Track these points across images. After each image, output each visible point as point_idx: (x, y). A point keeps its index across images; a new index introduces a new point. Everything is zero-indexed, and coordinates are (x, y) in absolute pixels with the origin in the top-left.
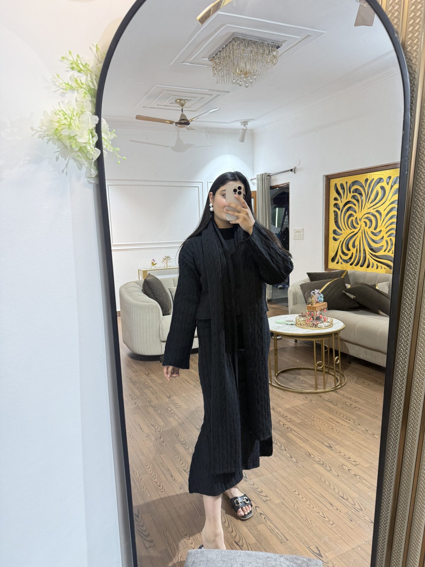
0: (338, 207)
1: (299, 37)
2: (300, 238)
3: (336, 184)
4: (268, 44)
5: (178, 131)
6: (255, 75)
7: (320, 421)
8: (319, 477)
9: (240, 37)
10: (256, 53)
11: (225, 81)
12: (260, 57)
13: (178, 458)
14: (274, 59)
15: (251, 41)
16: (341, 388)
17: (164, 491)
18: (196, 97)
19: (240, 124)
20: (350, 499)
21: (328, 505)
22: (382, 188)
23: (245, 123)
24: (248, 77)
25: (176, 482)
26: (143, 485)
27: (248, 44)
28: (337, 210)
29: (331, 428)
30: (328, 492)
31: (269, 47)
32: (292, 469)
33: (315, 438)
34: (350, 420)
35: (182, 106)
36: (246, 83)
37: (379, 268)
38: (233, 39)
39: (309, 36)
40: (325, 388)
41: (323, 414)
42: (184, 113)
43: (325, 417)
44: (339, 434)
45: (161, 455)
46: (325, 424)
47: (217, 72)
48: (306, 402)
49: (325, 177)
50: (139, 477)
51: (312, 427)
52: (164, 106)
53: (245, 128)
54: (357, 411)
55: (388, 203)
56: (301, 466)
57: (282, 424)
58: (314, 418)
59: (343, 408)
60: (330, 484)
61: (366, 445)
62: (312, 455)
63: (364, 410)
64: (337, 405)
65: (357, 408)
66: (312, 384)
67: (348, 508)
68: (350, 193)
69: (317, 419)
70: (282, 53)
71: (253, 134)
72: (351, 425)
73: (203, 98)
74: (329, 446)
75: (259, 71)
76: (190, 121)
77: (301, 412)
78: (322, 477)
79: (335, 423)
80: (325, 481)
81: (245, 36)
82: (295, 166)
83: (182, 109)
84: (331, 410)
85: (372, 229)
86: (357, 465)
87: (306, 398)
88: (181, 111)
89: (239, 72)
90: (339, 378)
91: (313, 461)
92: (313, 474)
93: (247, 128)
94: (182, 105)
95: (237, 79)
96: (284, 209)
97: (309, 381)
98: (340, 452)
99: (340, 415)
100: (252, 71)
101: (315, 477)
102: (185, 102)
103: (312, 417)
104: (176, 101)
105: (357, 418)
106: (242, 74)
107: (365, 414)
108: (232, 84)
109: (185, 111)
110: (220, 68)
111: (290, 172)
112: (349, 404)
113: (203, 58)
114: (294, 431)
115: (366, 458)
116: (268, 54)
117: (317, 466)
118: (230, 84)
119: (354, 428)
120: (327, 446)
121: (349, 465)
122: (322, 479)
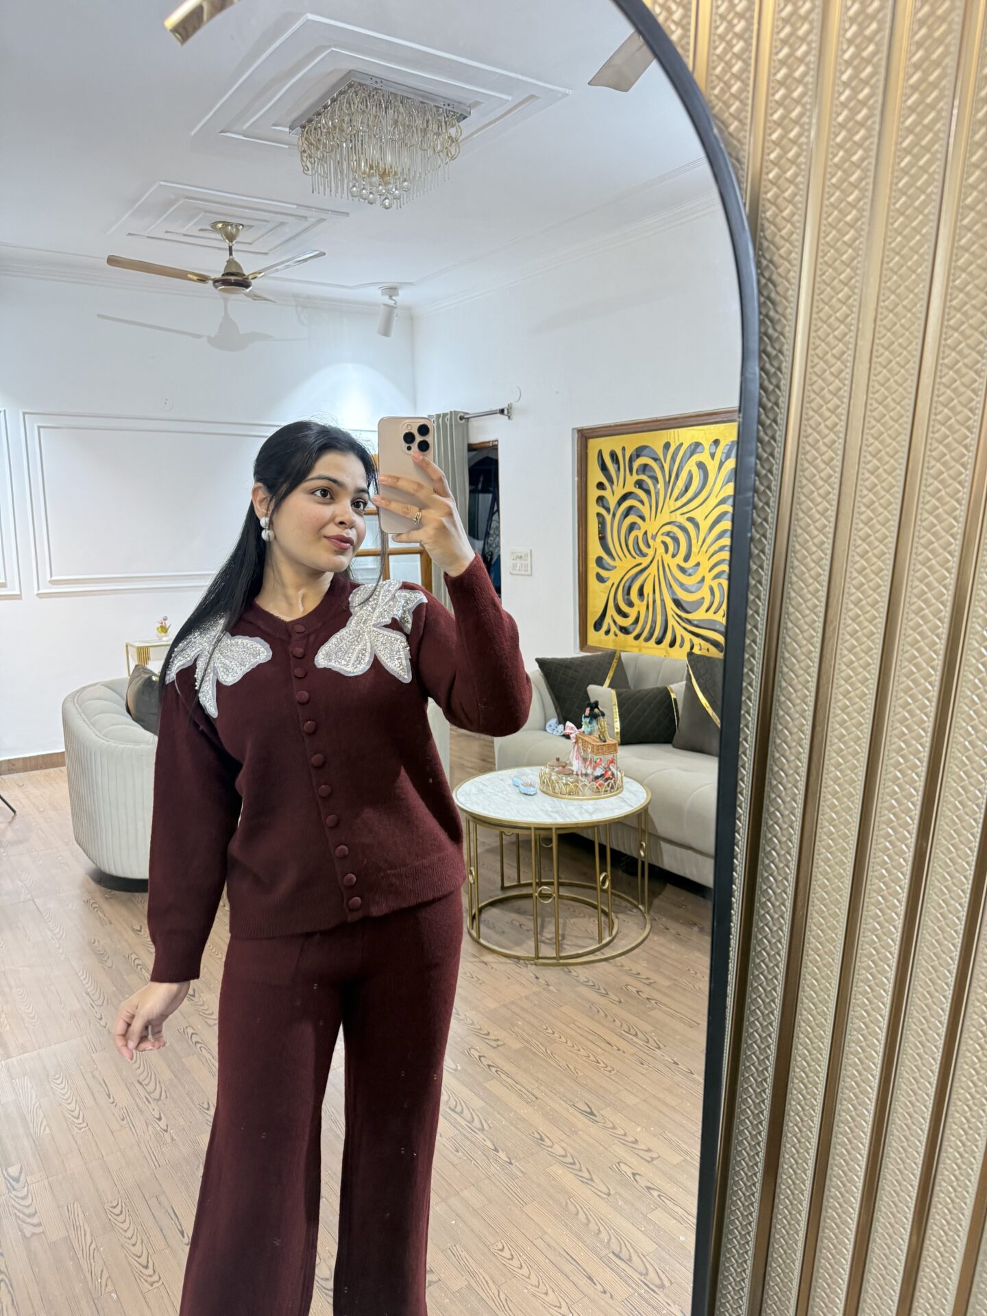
0: (606, 505)
1: (510, 98)
2: (527, 573)
3: (600, 452)
4: (437, 107)
5: (226, 300)
6: (405, 180)
7: (567, 1043)
8: (563, 1200)
9: (368, 82)
10: (408, 126)
11: (333, 188)
12: (417, 139)
14: (451, 145)
15: (396, 95)
17: (157, 1282)
18: (266, 221)
19: (379, 292)
20: (635, 1258)
21: (583, 1282)
22: (701, 466)
23: (392, 291)
24: (389, 183)
26: (101, 1269)
27: (388, 102)
28: (603, 511)
29: (594, 1059)
30: (583, 1242)
31: (439, 115)
32: (498, 1184)
33: (555, 1090)
34: (636, 1035)
35: (231, 241)
36: (383, 197)
37: (697, 647)
38: (350, 86)
39: (532, 97)
41: (574, 1022)
42: (236, 257)
44: (612, 1077)
46: (579, 1050)
47: (311, 163)
48: (535, 989)
49: (576, 432)
50: (91, 1245)
51: (549, 1060)
52: (185, 235)
53: (391, 303)
54: (652, 1009)
55: (713, 501)
56: (520, 1175)
57: (476, 1055)
58: (554, 1033)
59: (620, 1002)
60: (587, 1219)
61: (674, 1104)
62: (546, 1139)
63: (667, 1006)
64: (607, 994)
65: (653, 1002)
67: (629, 1286)
68: (631, 473)
69: (560, 1037)
70: (472, 132)
71: (411, 318)
72: (640, 1050)
73: (282, 224)
74: (588, 1110)
75: (415, 172)
76: (250, 277)
77: (524, 1019)
78: (569, 1202)
79: (603, 1045)
80: (577, 1214)
81: (379, 81)
82: (509, 402)
83: (230, 249)
84: (594, 1009)
85: (679, 560)
86: (653, 1159)
87: (537, 978)
88: (228, 252)
89: (368, 170)
91: (549, 1157)
92: (549, 1195)
93: (395, 304)
94: (231, 238)
95: (362, 186)
96: (490, 496)
98: (614, 1128)
99: (614, 1021)
100: (399, 170)
101: (551, 1202)
102: (238, 230)
103: (550, 1031)
104: (214, 225)
105: (652, 1029)
106: (373, 175)
107: (672, 1016)
108: (350, 197)
109: (237, 251)
110: (319, 154)
111: (499, 415)
112: (634, 990)
113: (275, 125)
114: (505, 1073)
115: (674, 1138)
116: (438, 134)
117: (558, 1171)
118: (345, 196)
119: (645, 1057)
120: (582, 1112)
121: (633, 1160)
122: (571, 1207)
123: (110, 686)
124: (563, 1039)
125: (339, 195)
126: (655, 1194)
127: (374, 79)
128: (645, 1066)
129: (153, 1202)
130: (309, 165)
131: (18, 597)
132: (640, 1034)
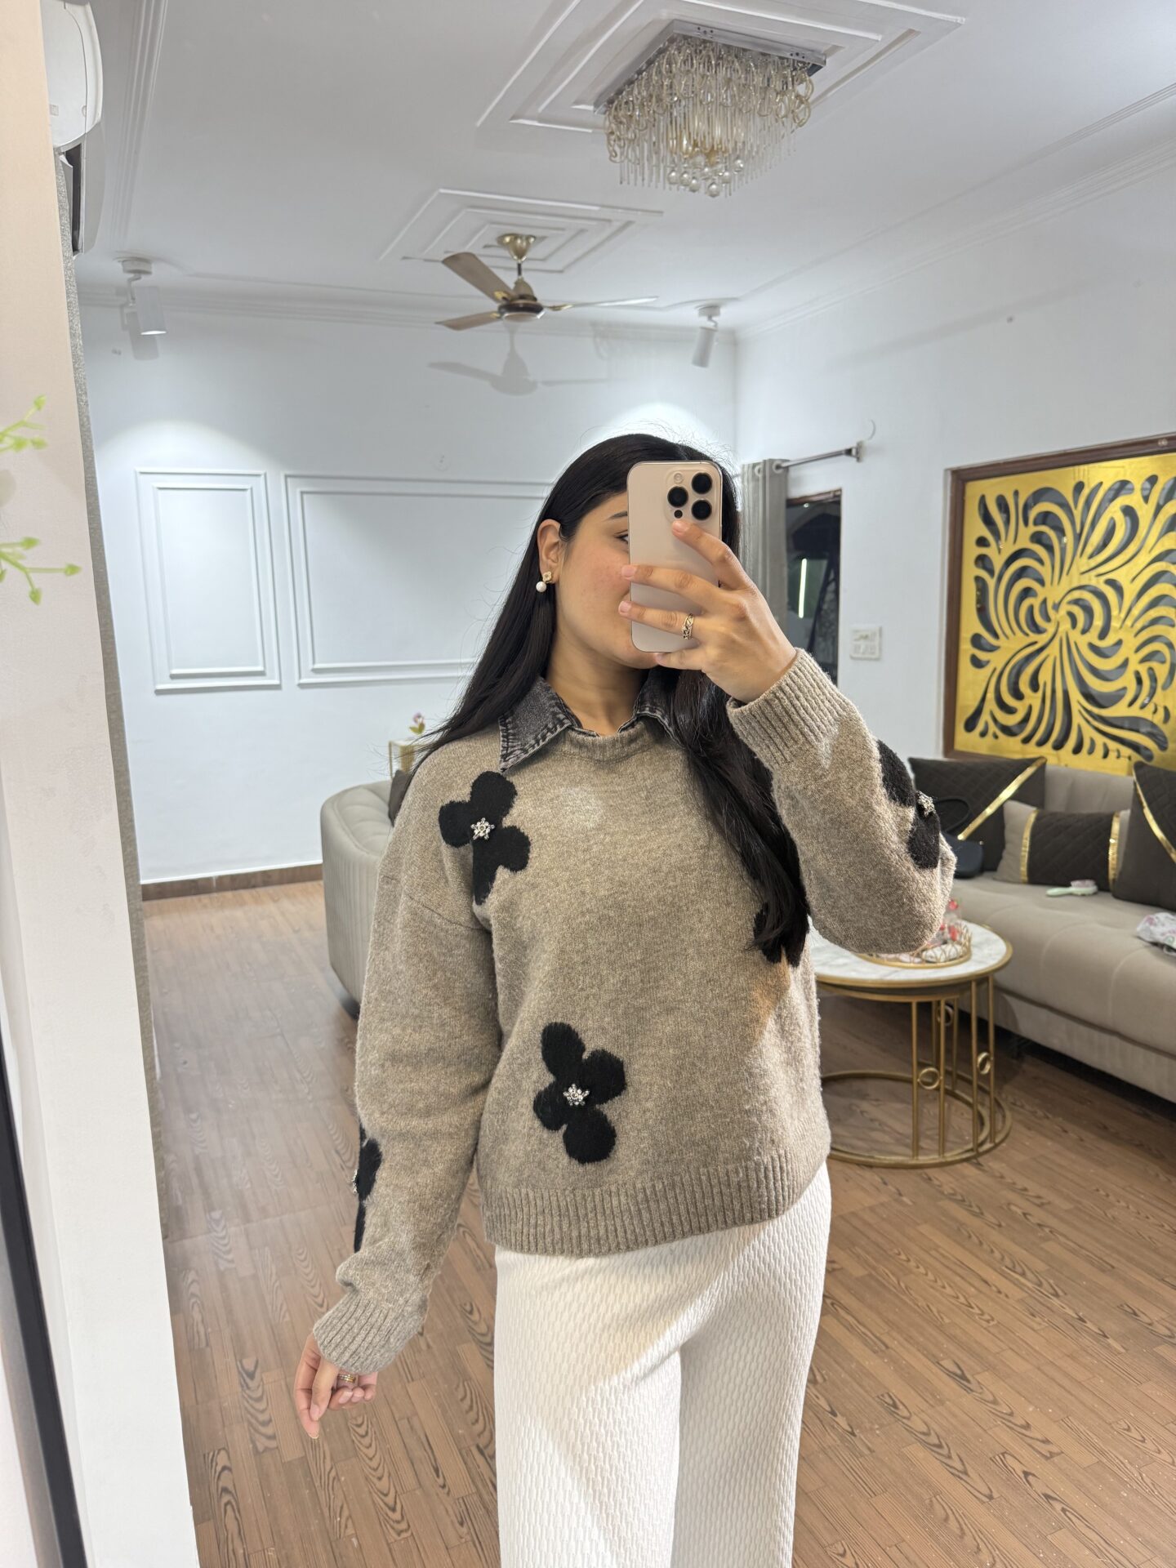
0: (988, 566)
1: (879, 38)
2: (873, 657)
3: (983, 499)
4: (781, 58)
5: (512, 332)
6: (738, 158)
7: (926, 1274)
8: (926, 1497)
9: (695, 34)
10: (744, 85)
11: (646, 176)
12: (756, 101)
13: (462, 1400)
14: (799, 106)
15: (729, 47)
16: (995, 1152)
17: (406, 1531)
18: (563, 229)
19: (696, 312)
22: (1129, 512)
23: (711, 309)
24: (718, 163)
25: (448, 1493)
26: (340, 1504)
27: (719, 58)
28: (984, 574)
29: (965, 1302)
31: (784, 68)
32: (835, 1460)
33: (910, 1337)
34: (1023, 1274)
35: (520, 257)
36: (710, 181)
37: (1113, 755)
38: (672, 41)
39: (911, 32)
40: (942, 1150)
41: (937, 1248)
42: (526, 276)
43: (943, 1260)
44: (992, 1330)
45: (411, 1388)
46: (944, 1287)
47: (620, 147)
48: (884, 1199)
49: (949, 473)
50: (329, 1473)
51: (904, 1297)
53: (710, 325)
54: (1045, 1239)
55: (1144, 558)
56: (866, 1452)
58: (909, 1260)
59: (1000, 1226)
60: (961, 1528)
61: (1081, 1378)
62: (901, 1407)
63: (1068, 1239)
64: (982, 1214)
65: (1047, 1230)
66: (901, 1131)
68: (1026, 523)
69: (918, 1267)
70: (827, 87)
71: (734, 341)
72: (1030, 1296)
73: (582, 231)
74: (959, 1372)
75: (752, 146)
76: (542, 300)
78: (934, 1499)
79: (976, 1283)
80: (946, 1519)
81: (708, 30)
82: (858, 440)
83: (519, 266)
84: (965, 1233)
85: (1092, 637)
86: (1052, 1455)
88: (516, 273)
89: (690, 148)
90: (985, 1113)
91: (905, 1432)
92: (905, 1486)
93: (716, 325)
95: (683, 170)
96: (824, 563)
97: (891, 1122)
98: (995, 1402)
99: (992, 1251)
100: (730, 146)
101: (909, 1497)
102: (528, 244)
103: (903, 1257)
104: (501, 239)
105: (1048, 1268)
106: (697, 154)
107: (1073, 1251)
108: (667, 186)
109: (528, 270)
110: (630, 135)
111: (844, 457)
112: (1019, 1212)
113: (577, 102)
114: (844, 1308)
115: (1082, 1428)
116: (782, 93)
117: (918, 1453)
118: (660, 185)
119: (1038, 1307)
120: (951, 1374)
121: (1024, 1453)
122: (937, 1506)
123: (374, 789)
124: (922, 1270)
125: (653, 184)
126: (1058, 1506)
127: (702, 29)
128: (1038, 1319)
129: (404, 1424)
130: (617, 149)
131: (277, 687)
132: (1029, 1274)
